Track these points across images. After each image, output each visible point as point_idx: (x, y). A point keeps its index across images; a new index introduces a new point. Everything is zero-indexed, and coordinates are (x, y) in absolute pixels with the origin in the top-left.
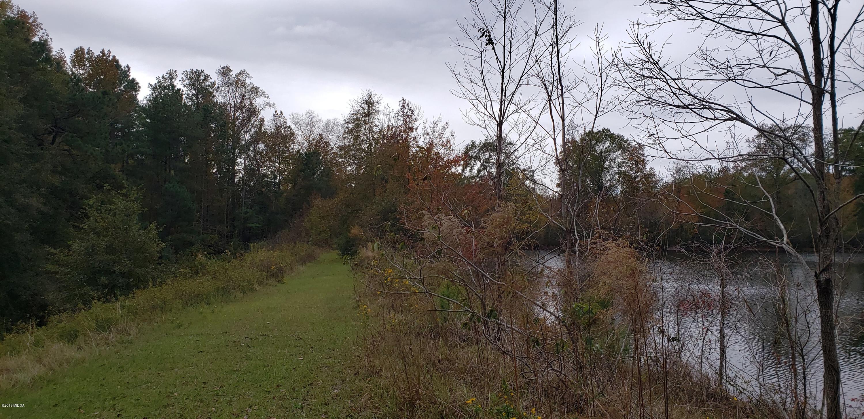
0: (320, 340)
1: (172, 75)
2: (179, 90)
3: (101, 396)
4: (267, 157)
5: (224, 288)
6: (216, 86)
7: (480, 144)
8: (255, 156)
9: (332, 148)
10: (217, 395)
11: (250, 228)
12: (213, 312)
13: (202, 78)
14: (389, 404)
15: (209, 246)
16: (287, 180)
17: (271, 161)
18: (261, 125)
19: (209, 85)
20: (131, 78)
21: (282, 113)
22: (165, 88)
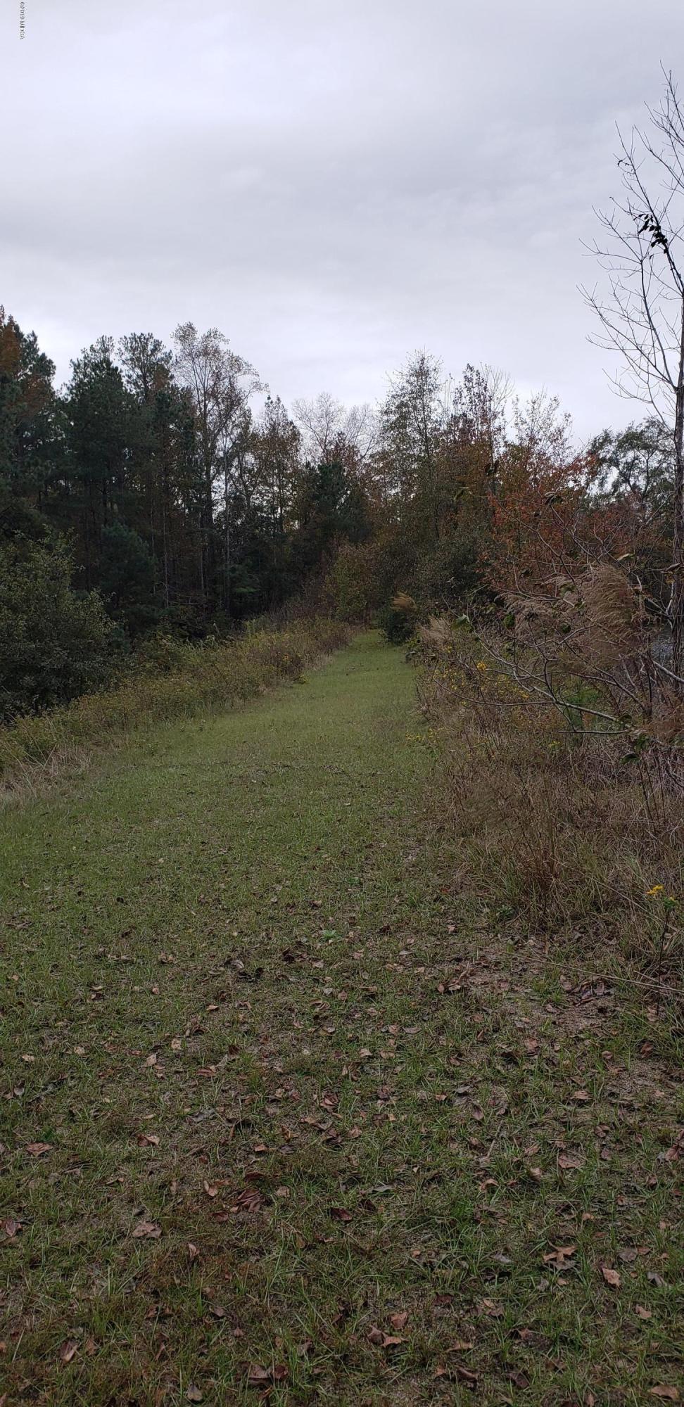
0: (373, 775)
1: (105, 345)
2: (117, 368)
3: (50, 862)
4: (259, 476)
5: (214, 692)
6: (174, 359)
7: (618, 436)
8: (241, 476)
9: (363, 457)
10: (225, 862)
11: (241, 596)
12: (201, 730)
13: (150, 347)
14: (505, 883)
15: (181, 625)
16: (292, 515)
17: (266, 483)
18: (248, 423)
19: (162, 359)
20: (40, 353)
21: (279, 399)
22: (96, 367)
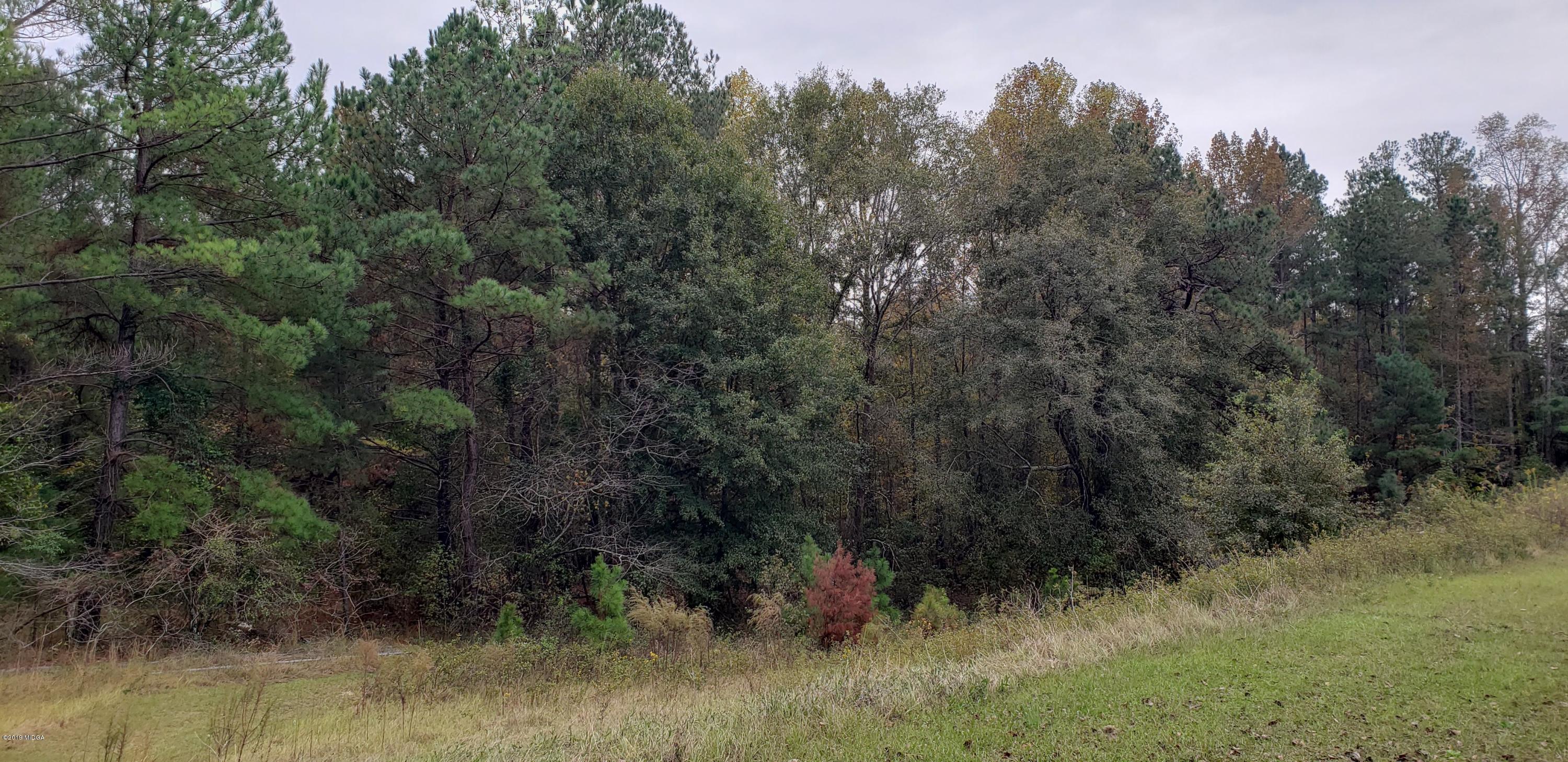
1: (1388, 152)
2: (1400, 176)
5: (1459, 547)
6: (1477, 156)
12: (1430, 586)
13: (1446, 147)
15: (1478, 471)
19: (1462, 158)
20: (1310, 170)
22: (1373, 176)
